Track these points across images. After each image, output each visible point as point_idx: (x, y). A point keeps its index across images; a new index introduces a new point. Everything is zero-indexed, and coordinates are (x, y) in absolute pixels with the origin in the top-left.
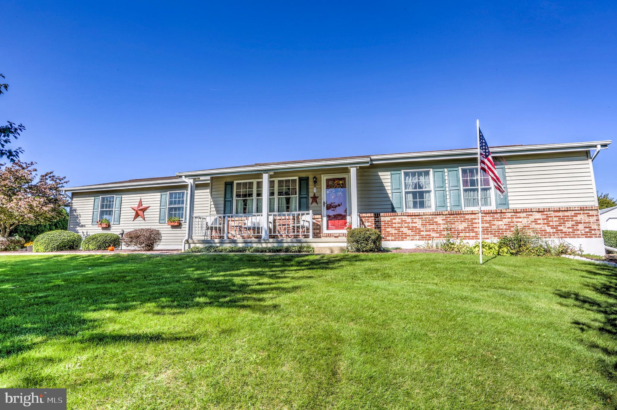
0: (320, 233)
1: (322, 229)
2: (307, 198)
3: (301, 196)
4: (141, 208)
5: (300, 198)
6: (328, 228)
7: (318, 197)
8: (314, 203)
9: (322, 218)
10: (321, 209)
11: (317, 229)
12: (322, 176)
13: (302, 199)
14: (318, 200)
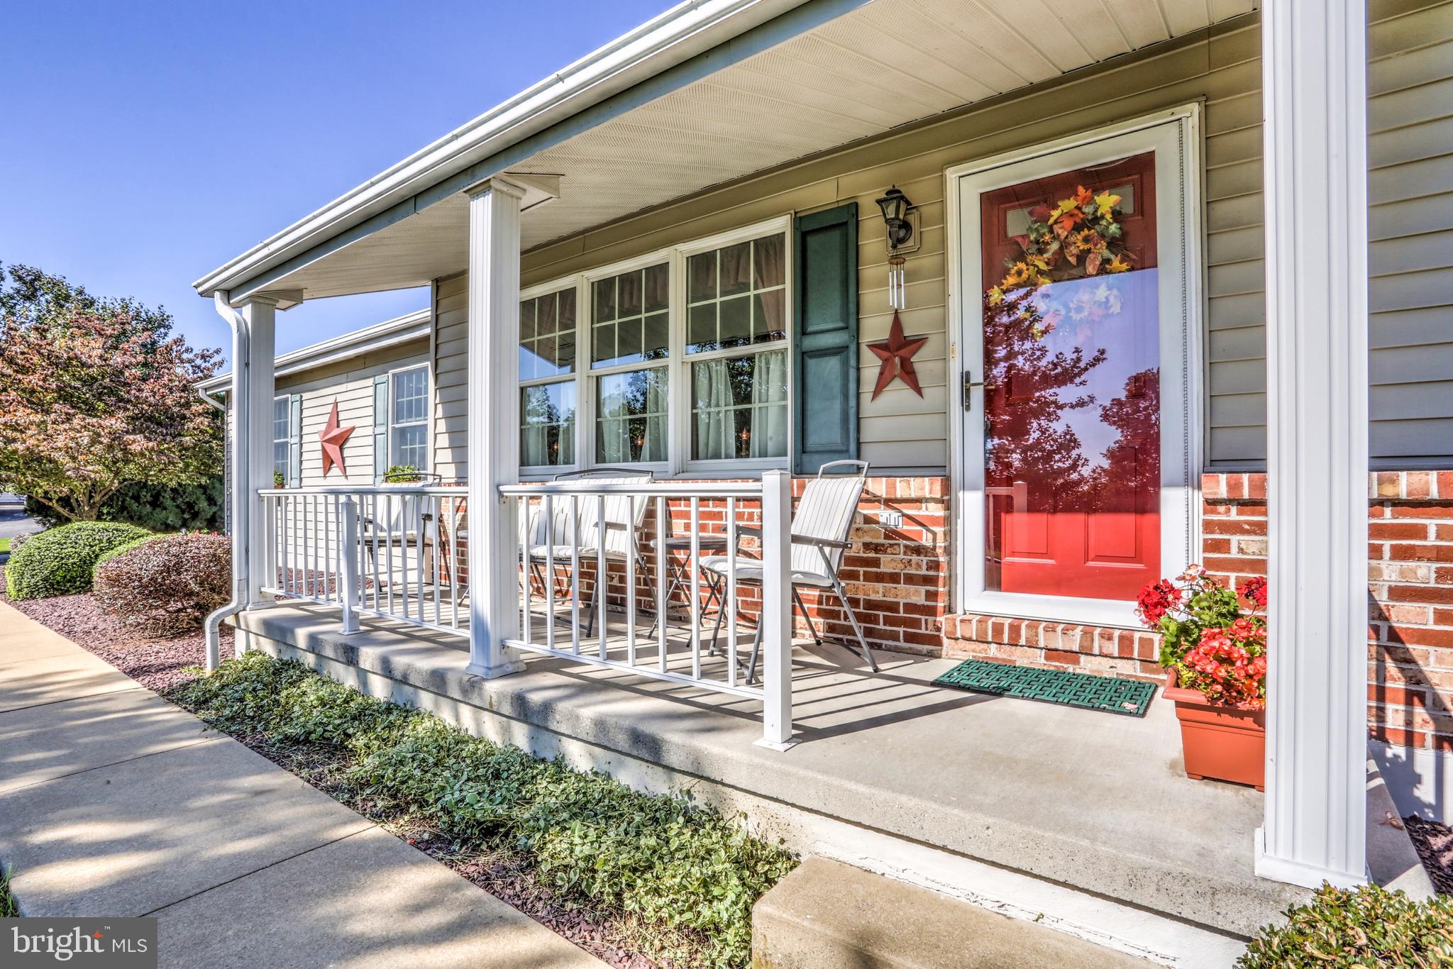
0: (932, 611)
1: (950, 579)
2: (847, 353)
3: (811, 343)
4: (336, 432)
5: (803, 357)
6: (994, 579)
7: (919, 342)
8: (897, 384)
9: (947, 502)
10: (946, 428)
11: (910, 579)
12: (952, 174)
13: (812, 364)
14: (922, 362)
